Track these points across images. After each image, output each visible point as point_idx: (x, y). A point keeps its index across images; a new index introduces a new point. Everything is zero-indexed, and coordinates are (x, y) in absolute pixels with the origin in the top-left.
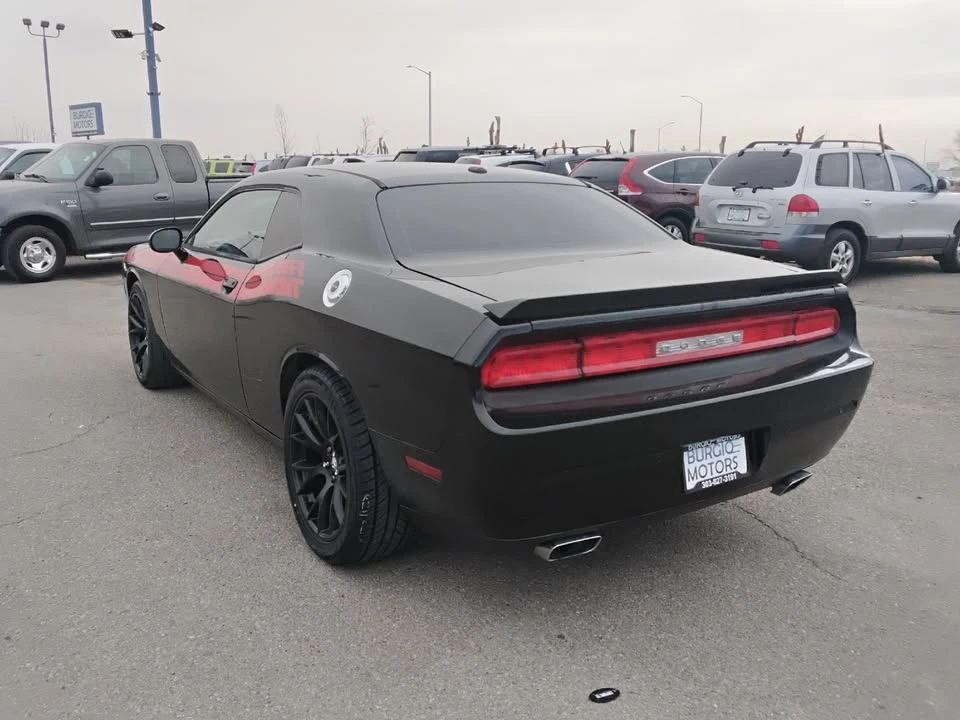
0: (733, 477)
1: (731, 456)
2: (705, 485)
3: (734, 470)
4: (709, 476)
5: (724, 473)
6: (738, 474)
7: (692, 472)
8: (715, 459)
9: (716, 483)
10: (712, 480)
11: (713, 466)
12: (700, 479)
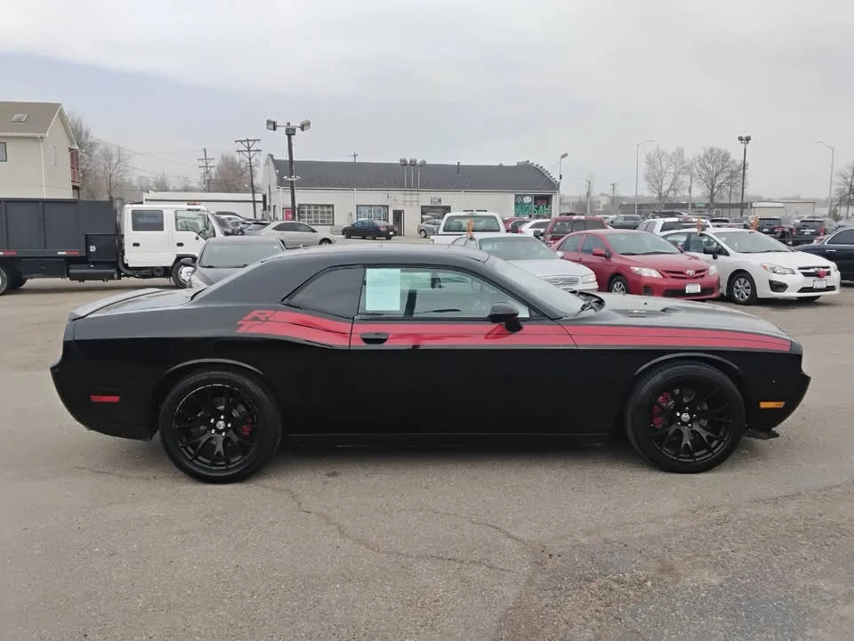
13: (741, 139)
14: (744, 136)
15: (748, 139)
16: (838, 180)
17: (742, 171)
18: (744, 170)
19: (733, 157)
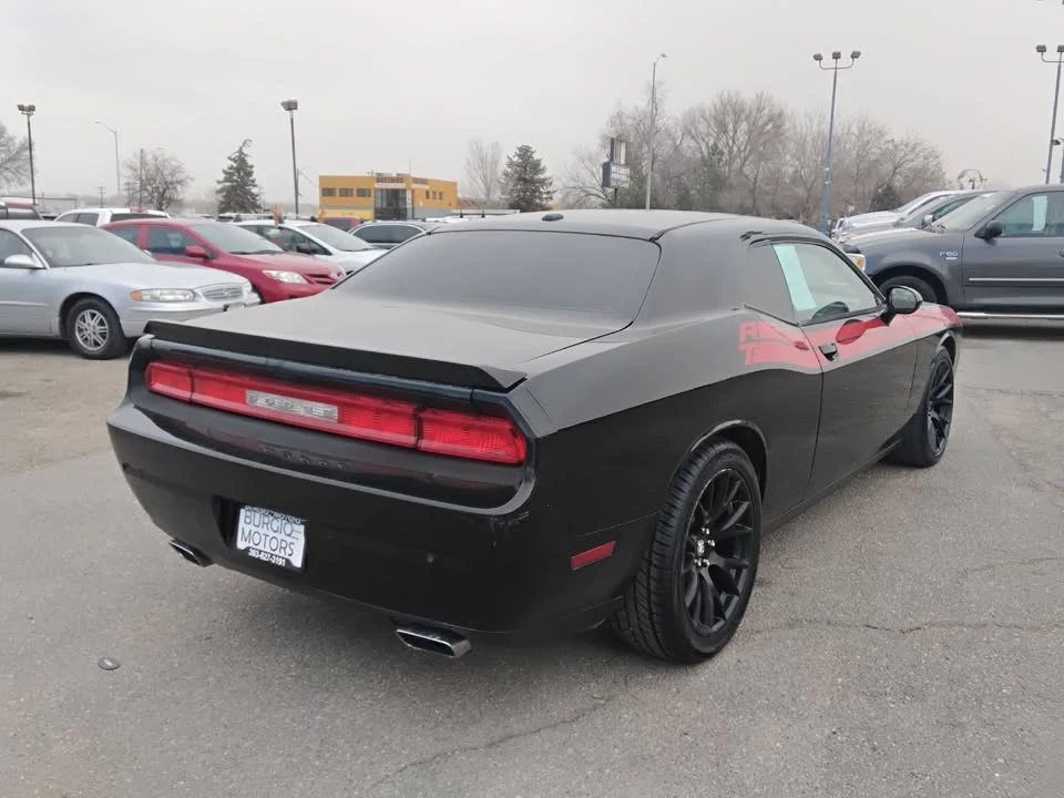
0: (281, 562)
1: (289, 540)
2: (252, 553)
3: (287, 557)
4: (260, 547)
5: (277, 553)
6: (288, 561)
7: (247, 533)
8: (272, 534)
9: (263, 557)
10: (260, 552)
11: (268, 539)
12: (251, 545)
13: (21, 108)
14: (26, 105)
15: (32, 109)
16: (127, 172)
17: (27, 153)
18: (31, 150)
19: (10, 132)
